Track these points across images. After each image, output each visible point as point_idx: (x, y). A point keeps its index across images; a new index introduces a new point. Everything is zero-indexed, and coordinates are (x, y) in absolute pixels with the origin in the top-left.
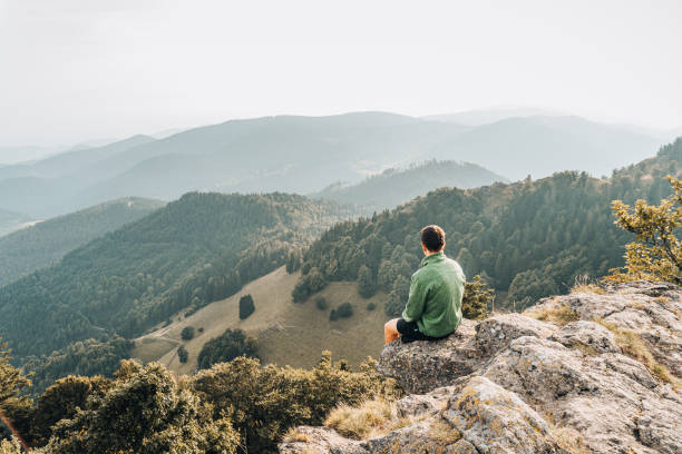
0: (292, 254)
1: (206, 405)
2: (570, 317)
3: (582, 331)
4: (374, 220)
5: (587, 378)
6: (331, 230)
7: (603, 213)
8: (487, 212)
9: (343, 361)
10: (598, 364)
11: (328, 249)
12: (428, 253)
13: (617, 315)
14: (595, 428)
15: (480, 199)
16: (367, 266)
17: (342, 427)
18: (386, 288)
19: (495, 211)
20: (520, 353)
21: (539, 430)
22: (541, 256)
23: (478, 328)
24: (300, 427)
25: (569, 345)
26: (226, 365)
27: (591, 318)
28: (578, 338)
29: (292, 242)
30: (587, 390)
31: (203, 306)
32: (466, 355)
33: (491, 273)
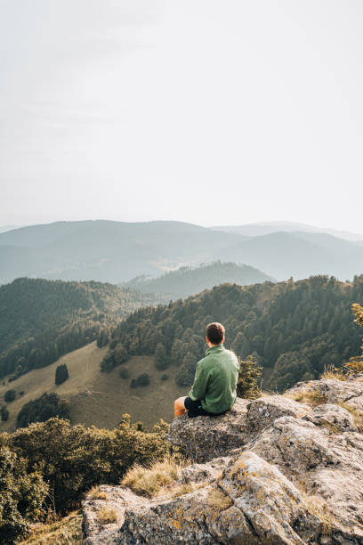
0: (102, 332)
1: (22, 459)
2: (320, 399)
3: (329, 413)
4: (170, 306)
5: (332, 453)
6: (135, 314)
7: (346, 309)
8: (258, 305)
9: (140, 423)
10: (341, 441)
11: (132, 329)
12: (210, 345)
13: (356, 399)
14: (337, 496)
15: (254, 293)
16: (163, 344)
17: (136, 486)
18: (178, 362)
19: (265, 303)
20: (281, 430)
21: (294, 499)
22: (299, 341)
23: (249, 407)
24: (101, 486)
25: (319, 424)
26: (41, 424)
27: (336, 402)
28: (325, 418)
29: (103, 322)
30: (332, 463)
31: (25, 373)
32: (239, 429)
33: (261, 353)
